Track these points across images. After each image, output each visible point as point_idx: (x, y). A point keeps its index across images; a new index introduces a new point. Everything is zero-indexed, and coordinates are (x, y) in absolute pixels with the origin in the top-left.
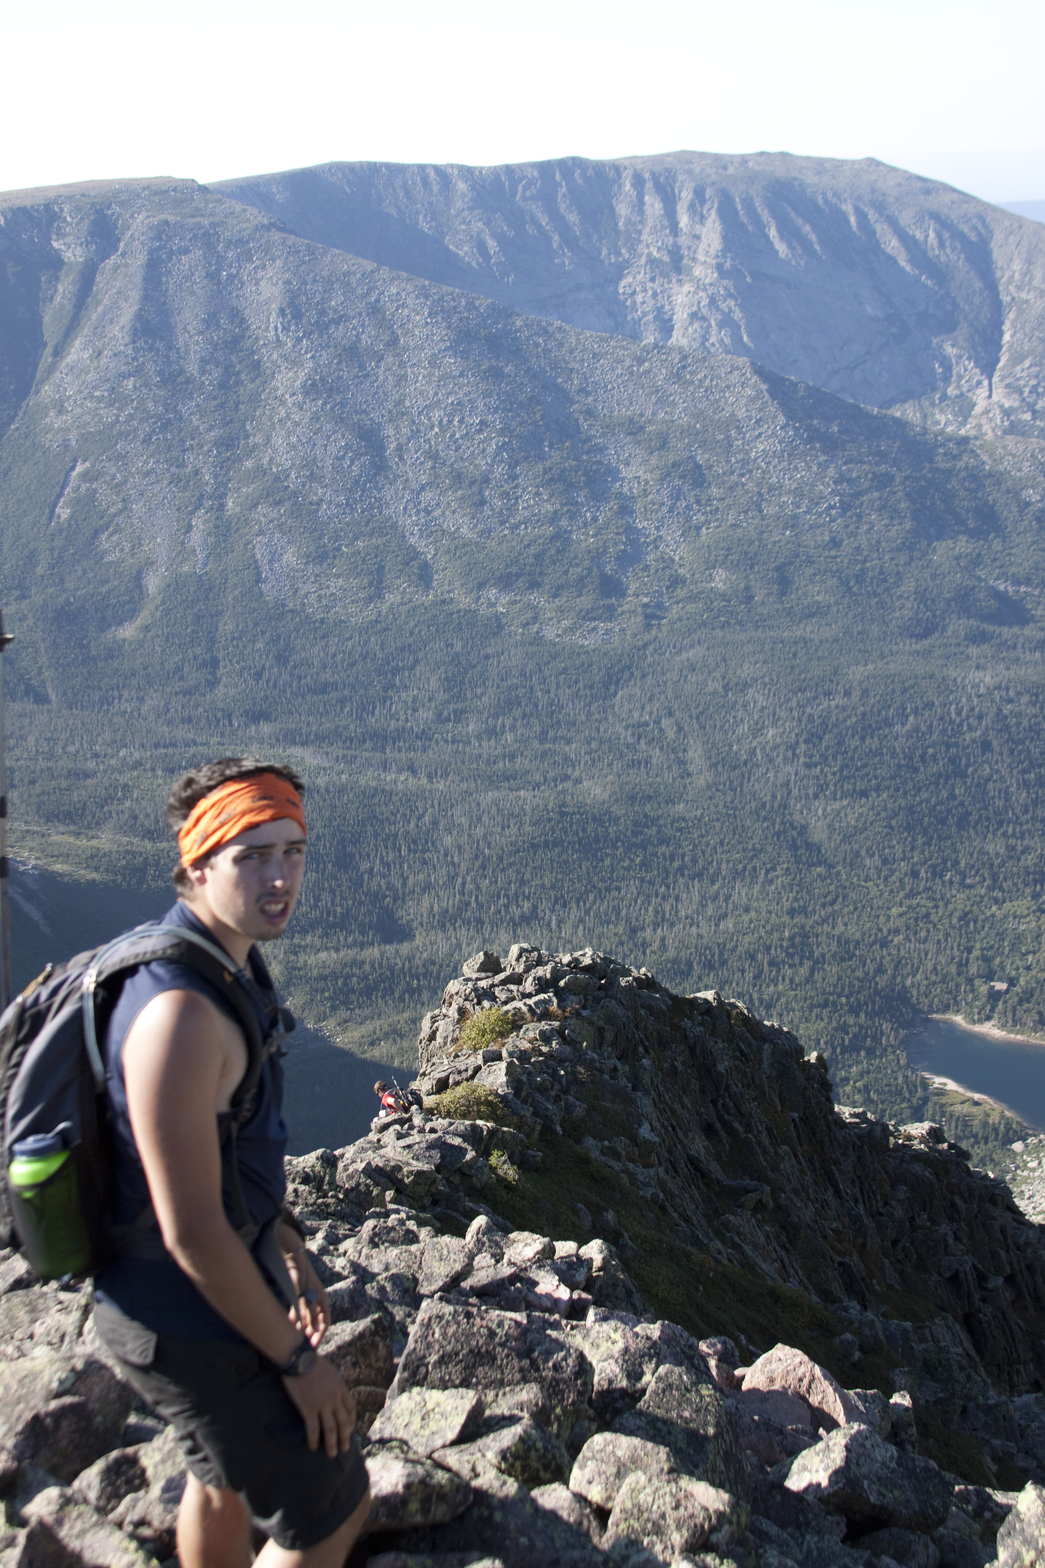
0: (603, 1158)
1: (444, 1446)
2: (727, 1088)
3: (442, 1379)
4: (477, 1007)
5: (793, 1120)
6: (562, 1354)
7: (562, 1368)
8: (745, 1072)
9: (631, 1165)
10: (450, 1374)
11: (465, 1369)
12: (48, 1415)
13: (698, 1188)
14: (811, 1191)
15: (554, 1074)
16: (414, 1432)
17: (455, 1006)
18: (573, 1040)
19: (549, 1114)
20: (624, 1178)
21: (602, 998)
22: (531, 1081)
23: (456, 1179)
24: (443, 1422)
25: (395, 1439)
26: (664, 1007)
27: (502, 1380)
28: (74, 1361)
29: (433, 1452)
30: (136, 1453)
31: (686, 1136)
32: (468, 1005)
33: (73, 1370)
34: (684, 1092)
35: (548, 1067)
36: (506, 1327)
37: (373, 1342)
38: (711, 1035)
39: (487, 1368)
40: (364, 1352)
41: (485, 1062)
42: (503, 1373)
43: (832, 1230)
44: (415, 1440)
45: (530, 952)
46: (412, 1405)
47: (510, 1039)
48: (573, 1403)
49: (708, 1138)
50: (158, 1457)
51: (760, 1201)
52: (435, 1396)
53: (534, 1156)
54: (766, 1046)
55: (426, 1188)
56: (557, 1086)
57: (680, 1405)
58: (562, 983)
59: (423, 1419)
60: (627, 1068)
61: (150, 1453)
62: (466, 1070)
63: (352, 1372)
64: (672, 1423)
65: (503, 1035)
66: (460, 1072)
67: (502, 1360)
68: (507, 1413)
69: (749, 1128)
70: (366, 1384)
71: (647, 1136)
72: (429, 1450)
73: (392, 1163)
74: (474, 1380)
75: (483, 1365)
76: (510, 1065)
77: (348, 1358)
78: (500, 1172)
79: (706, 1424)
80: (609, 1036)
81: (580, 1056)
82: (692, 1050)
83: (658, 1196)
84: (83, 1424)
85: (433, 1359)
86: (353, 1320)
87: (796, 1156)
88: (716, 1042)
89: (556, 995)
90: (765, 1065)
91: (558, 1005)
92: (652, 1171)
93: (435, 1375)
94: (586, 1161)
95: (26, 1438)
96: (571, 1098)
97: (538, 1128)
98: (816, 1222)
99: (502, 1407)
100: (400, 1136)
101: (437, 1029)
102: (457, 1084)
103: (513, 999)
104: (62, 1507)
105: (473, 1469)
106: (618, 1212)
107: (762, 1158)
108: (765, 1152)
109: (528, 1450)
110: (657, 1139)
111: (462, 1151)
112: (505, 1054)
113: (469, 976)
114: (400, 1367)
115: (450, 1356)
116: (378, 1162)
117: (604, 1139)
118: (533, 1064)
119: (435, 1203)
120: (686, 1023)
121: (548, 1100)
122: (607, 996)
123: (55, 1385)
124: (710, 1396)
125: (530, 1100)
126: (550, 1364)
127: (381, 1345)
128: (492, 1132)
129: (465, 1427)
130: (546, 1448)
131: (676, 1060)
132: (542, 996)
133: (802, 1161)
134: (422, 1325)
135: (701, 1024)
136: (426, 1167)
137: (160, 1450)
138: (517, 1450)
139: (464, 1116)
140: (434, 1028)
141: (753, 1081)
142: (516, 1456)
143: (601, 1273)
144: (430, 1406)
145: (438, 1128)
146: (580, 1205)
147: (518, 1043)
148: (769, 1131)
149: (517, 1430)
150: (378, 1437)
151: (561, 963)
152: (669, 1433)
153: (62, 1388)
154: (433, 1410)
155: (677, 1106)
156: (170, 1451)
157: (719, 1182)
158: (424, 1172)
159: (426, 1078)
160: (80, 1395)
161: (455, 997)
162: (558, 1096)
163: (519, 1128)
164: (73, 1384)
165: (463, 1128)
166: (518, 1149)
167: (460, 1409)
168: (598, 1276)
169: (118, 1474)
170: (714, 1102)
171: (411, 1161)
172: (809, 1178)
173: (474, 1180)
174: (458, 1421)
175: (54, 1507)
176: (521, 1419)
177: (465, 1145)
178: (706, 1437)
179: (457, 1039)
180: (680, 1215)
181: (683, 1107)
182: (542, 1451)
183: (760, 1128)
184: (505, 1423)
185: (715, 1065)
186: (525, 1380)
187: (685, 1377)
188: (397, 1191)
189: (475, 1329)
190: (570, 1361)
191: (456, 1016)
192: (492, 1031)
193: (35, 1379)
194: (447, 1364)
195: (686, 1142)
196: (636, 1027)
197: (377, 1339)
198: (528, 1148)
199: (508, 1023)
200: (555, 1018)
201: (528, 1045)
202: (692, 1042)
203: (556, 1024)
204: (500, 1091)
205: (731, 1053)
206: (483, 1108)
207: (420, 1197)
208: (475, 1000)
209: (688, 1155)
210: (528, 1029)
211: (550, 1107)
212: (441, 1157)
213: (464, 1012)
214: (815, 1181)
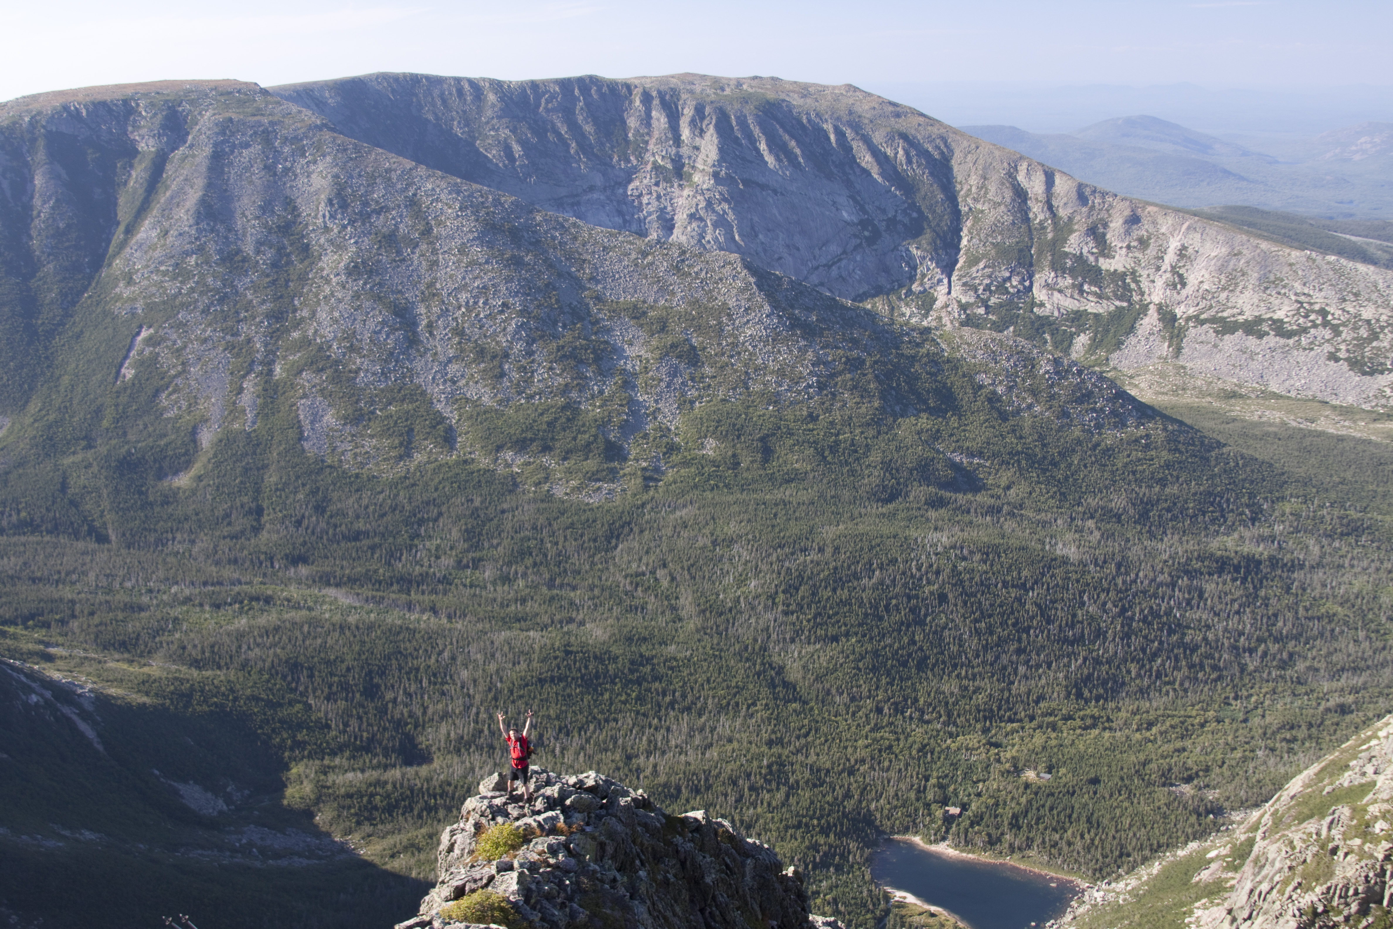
2: (714, 898)
4: (491, 823)
8: (730, 884)
15: (561, 884)
17: (472, 821)
18: (577, 854)
19: (555, 919)
21: (603, 816)
22: (539, 890)
26: (658, 825)
32: (484, 820)
34: (676, 902)
35: (555, 877)
38: (700, 851)
41: (498, 872)
45: (540, 774)
47: (521, 852)
54: (749, 861)
56: (562, 895)
58: (568, 802)
60: (625, 879)
62: (481, 879)
65: (514, 847)
66: (475, 881)
76: (521, 875)
80: (610, 850)
81: (584, 868)
82: (683, 864)
88: (704, 857)
89: (562, 812)
90: (748, 878)
91: (564, 822)
96: (575, 906)
101: (455, 842)
102: (473, 891)
103: (524, 815)
112: (516, 864)
113: (485, 794)
118: (541, 874)
120: (678, 839)
121: (554, 906)
122: (608, 814)
125: (538, 907)
131: (668, 872)
132: (550, 814)
135: (692, 840)
140: (453, 841)
141: (737, 892)
147: (528, 855)
151: (567, 784)
155: (669, 914)
159: (445, 886)
161: (472, 813)
162: (563, 903)
170: (702, 911)
179: (473, 852)
181: (675, 914)
185: (703, 877)
191: (473, 830)
192: (505, 844)
196: (634, 842)
199: (519, 838)
200: (562, 833)
201: (537, 857)
202: (682, 856)
203: (563, 838)
204: (511, 898)
205: (717, 867)
206: (496, 914)
208: (490, 817)
210: (537, 843)
211: (556, 913)
213: (480, 827)
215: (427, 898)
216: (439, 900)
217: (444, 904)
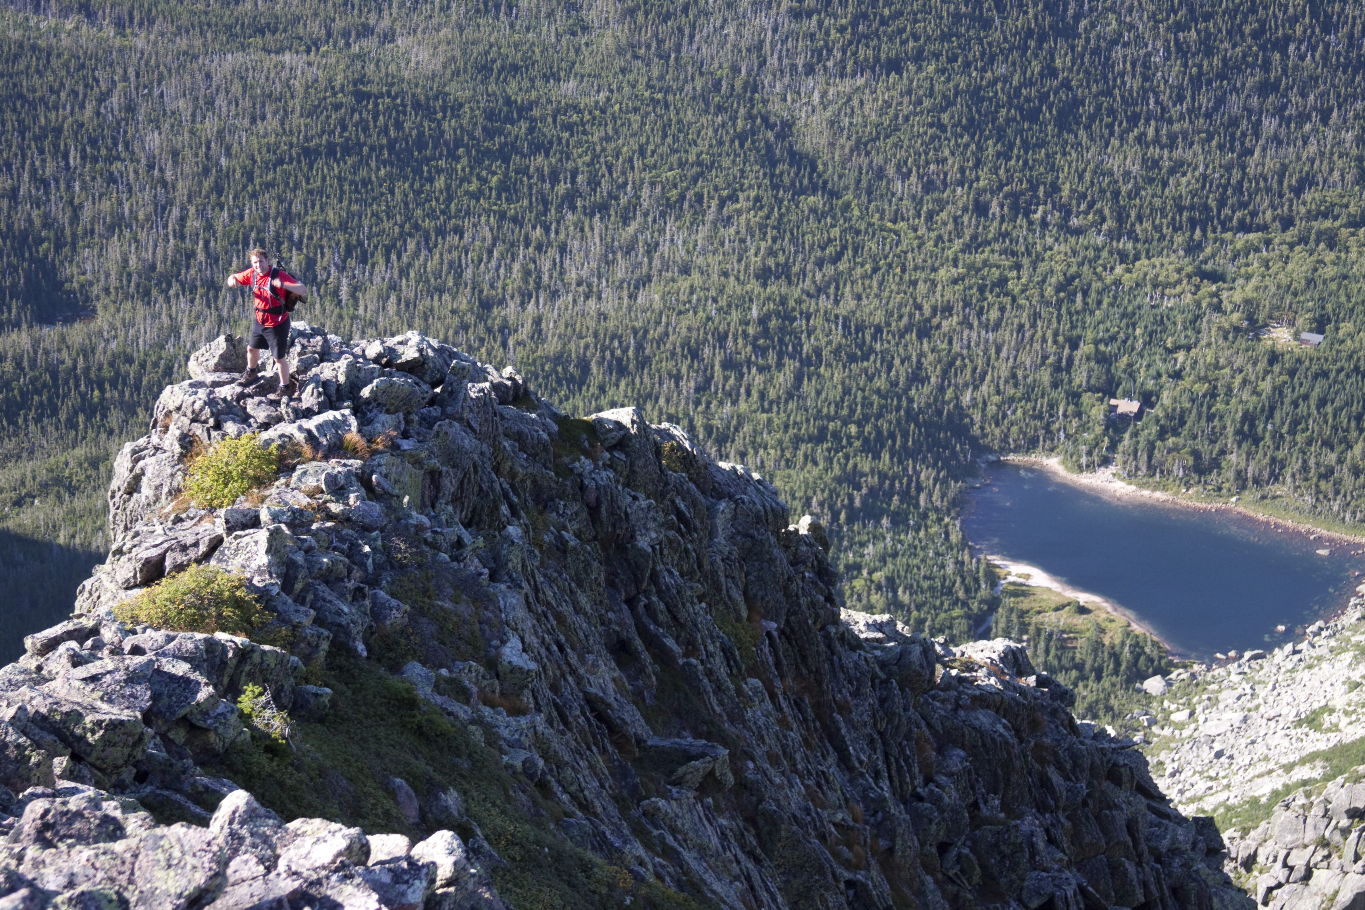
0: (439, 699)
2: (654, 577)
4: (214, 433)
5: (769, 634)
8: (686, 551)
9: (487, 711)
13: (604, 751)
14: (798, 757)
15: (353, 552)
17: (174, 432)
18: (386, 492)
19: (343, 621)
21: (436, 419)
22: (311, 564)
23: (179, 735)
26: (545, 436)
31: (583, 661)
32: (198, 429)
34: (580, 585)
35: (342, 539)
38: (626, 485)
41: (230, 530)
43: (835, 825)
45: (309, 336)
47: (273, 491)
49: (620, 664)
51: (711, 773)
53: (316, 695)
54: (722, 505)
55: (127, 751)
56: (357, 573)
58: (366, 392)
60: (480, 541)
62: (196, 544)
65: (260, 482)
69: (691, 648)
71: (516, 661)
73: (65, 709)
76: (274, 535)
78: (258, 722)
80: (449, 485)
81: (398, 520)
82: (594, 511)
83: (535, 765)
87: (773, 697)
88: (635, 498)
89: (355, 412)
90: (720, 539)
91: (359, 431)
92: (524, 721)
94: (409, 703)
96: (382, 594)
97: (325, 645)
98: (807, 811)
100: (77, 661)
101: (142, 473)
102: (180, 568)
103: (279, 419)
106: (465, 793)
107: (714, 701)
108: (719, 689)
110: (533, 666)
111: (190, 687)
112: (264, 516)
113: (200, 378)
116: (39, 705)
117: (441, 666)
118: (314, 534)
119: (141, 778)
120: (584, 464)
121: (342, 596)
122: (444, 415)
125: (310, 597)
128: (243, 654)
131: (565, 528)
132: (330, 415)
133: (784, 705)
135: (610, 466)
136: (125, 715)
139: (193, 625)
140: (137, 470)
141: (700, 566)
143: (452, 889)
145: (146, 646)
146: (398, 780)
147: (288, 497)
148: (727, 652)
151: (364, 356)
155: (566, 609)
157: (640, 741)
158: (122, 722)
159: (124, 559)
161: (175, 416)
162: (359, 590)
163: (291, 646)
165: (190, 646)
166: (289, 683)
168: (445, 895)
170: (631, 602)
171: (99, 704)
172: (795, 735)
173: (212, 736)
177: (196, 676)
179: (179, 490)
180: (573, 797)
181: (578, 610)
183: (711, 648)
185: (633, 537)
188: (75, 758)
191: (177, 449)
192: (243, 475)
195: (582, 671)
196: (497, 469)
198: (307, 682)
199: (269, 462)
200: (354, 453)
201: (305, 500)
202: (592, 497)
203: (356, 463)
204: (256, 581)
205: (661, 518)
206: (227, 612)
207: (117, 767)
208: (211, 422)
209: (586, 694)
210: (305, 473)
211: (346, 609)
212: (151, 698)
213: (191, 443)
214: (805, 740)
215: (88, 583)
216: (112, 587)
217: (122, 594)
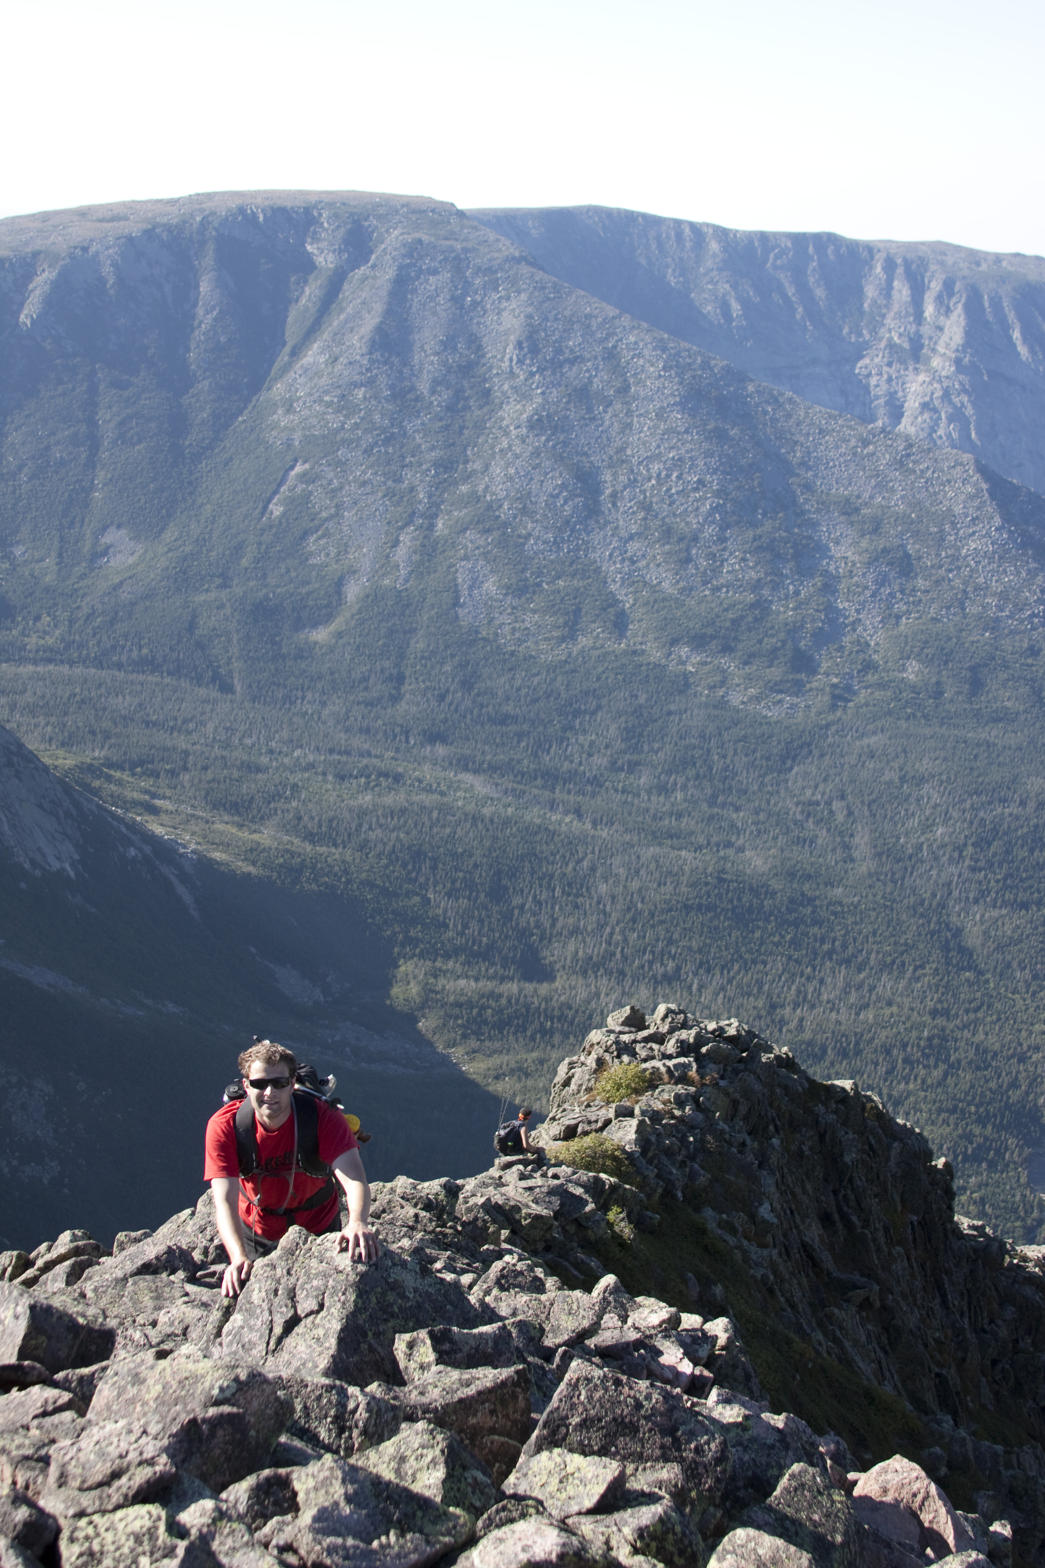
0: (719, 1231)
1: (579, 1513)
2: (851, 1180)
3: (581, 1443)
4: (616, 1060)
5: (912, 1223)
6: (706, 1437)
7: (704, 1451)
8: (871, 1168)
9: (745, 1243)
10: (590, 1439)
11: (605, 1437)
12: (204, 1420)
13: (808, 1276)
14: (918, 1296)
15: (683, 1140)
16: (550, 1494)
17: (594, 1056)
18: (706, 1108)
19: (672, 1178)
20: (738, 1255)
21: (741, 1071)
22: (659, 1143)
23: (572, 1229)
24: (581, 1488)
25: (530, 1498)
26: (800, 1089)
27: (642, 1453)
28: (239, 1370)
29: (568, 1517)
30: (288, 1475)
31: (803, 1222)
32: (607, 1057)
33: (236, 1379)
34: (808, 1178)
35: (678, 1131)
36: (654, 1401)
37: (513, 1392)
38: (843, 1124)
39: (628, 1439)
40: (503, 1402)
41: (617, 1116)
42: (643, 1447)
43: (935, 1340)
44: (550, 1502)
45: (677, 1014)
46: (551, 1465)
47: (644, 1098)
48: (710, 1488)
49: (823, 1226)
50: (311, 1483)
51: (867, 1299)
52: (576, 1460)
53: (651, 1218)
54: (896, 1144)
55: (542, 1233)
56: (684, 1152)
57: (810, 1507)
58: (704, 1050)
59: (561, 1482)
60: (756, 1145)
61: (303, 1477)
62: (596, 1121)
63: (488, 1420)
64: (801, 1524)
65: (638, 1092)
66: (589, 1122)
67: (644, 1433)
68: (646, 1489)
69: (866, 1224)
70: (499, 1434)
71: (766, 1216)
72: (563, 1514)
73: (512, 1203)
74: (613, 1449)
75: (624, 1435)
76: (641, 1123)
77: (487, 1405)
78: (617, 1229)
79: (834, 1530)
80: (743, 1110)
81: (712, 1125)
82: (822, 1136)
83: (769, 1278)
84: (238, 1436)
85: (575, 1420)
86: (495, 1368)
87: (909, 1259)
88: (847, 1133)
89: (696, 1060)
90: (892, 1163)
91: (697, 1071)
92: (765, 1252)
93: (575, 1438)
94: (704, 1231)
95: (180, 1442)
96: (696, 1166)
97: (660, 1190)
98: (919, 1329)
99: (640, 1482)
100: (523, 1177)
101: (573, 1076)
102: (586, 1133)
103: (653, 1058)
104: (214, 1521)
105: (607, 1542)
107: (875, 1257)
108: (879, 1250)
109: (666, 1532)
110: (775, 1221)
111: (583, 1202)
112: (637, 1111)
113: (613, 1028)
114: (541, 1423)
115: (592, 1421)
116: (498, 1199)
117: (723, 1213)
118: (664, 1126)
119: (548, 1249)
120: (820, 1109)
121: (673, 1164)
122: (747, 1069)
123: (216, 1392)
124: (841, 1502)
125: (656, 1161)
126: (692, 1446)
127: (521, 1397)
128: (614, 1188)
129: (603, 1497)
130: (684, 1533)
131: (804, 1144)
132: (682, 1060)
133: (915, 1265)
134: (569, 1384)
135: (835, 1112)
136: (544, 1212)
137: (313, 1476)
138: (655, 1531)
139: (589, 1167)
140: (570, 1074)
141: (878, 1177)
142: (653, 1537)
143: (724, 1352)
144: (570, 1470)
145: (561, 1175)
146: (690, 1274)
147: (651, 1103)
148: (886, 1230)
149: (658, 1509)
150: (512, 1491)
151: (705, 1029)
152: (797, 1533)
153: (221, 1397)
154: (573, 1474)
155: (798, 1190)
156: (326, 1478)
157: (829, 1273)
158: (542, 1216)
159: (556, 1123)
160: (239, 1407)
161: (596, 1047)
162: (683, 1162)
163: (641, 1187)
164: (233, 1395)
165: (585, 1179)
166: (637, 1209)
167: (600, 1478)
168: (720, 1355)
169: (267, 1494)
170: (835, 1192)
171: (531, 1203)
172: (919, 1284)
173: (590, 1232)
174: (598, 1490)
175: (206, 1520)
176: (661, 1498)
177: (586, 1196)
178: (832, 1544)
179: (592, 1089)
180: (787, 1300)
181: (805, 1192)
182: (680, 1535)
183: (877, 1225)
184: (643, 1499)
185: (842, 1155)
186: (666, 1459)
187: (818, 1479)
188: (513, 1232)
189: (622, 1398)
190: (713, 1446)
191: (594, 1065)
192: (628, 1086)
193: (196, 1382)
194: (588, 1429)
195: (802, 1227)
196: (771, 1104)
197: (518, 1390)
198: (647, 1209)
199: (644, 1081)
200: (693, 1083)
201: (661, 1106)
202: (822, 1128)
203: (692, 1089)
204: (627, 1148)
205: (860, 1146)
206: (608, 1162)
207: (535, 1241)
208: (615, 1053)
209: (802, 1241)
210: (663, 1091)
211: (674, 1172)
212: (560, 1205)
213: (602, 1064)
214: (924, 1288)
216: (546, 1137)
217: (551, 1142)
